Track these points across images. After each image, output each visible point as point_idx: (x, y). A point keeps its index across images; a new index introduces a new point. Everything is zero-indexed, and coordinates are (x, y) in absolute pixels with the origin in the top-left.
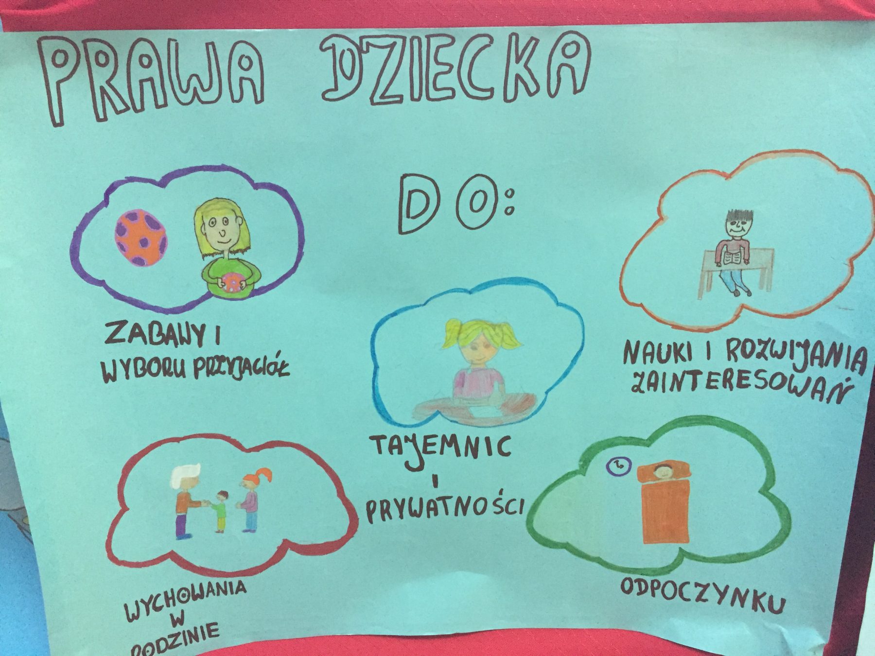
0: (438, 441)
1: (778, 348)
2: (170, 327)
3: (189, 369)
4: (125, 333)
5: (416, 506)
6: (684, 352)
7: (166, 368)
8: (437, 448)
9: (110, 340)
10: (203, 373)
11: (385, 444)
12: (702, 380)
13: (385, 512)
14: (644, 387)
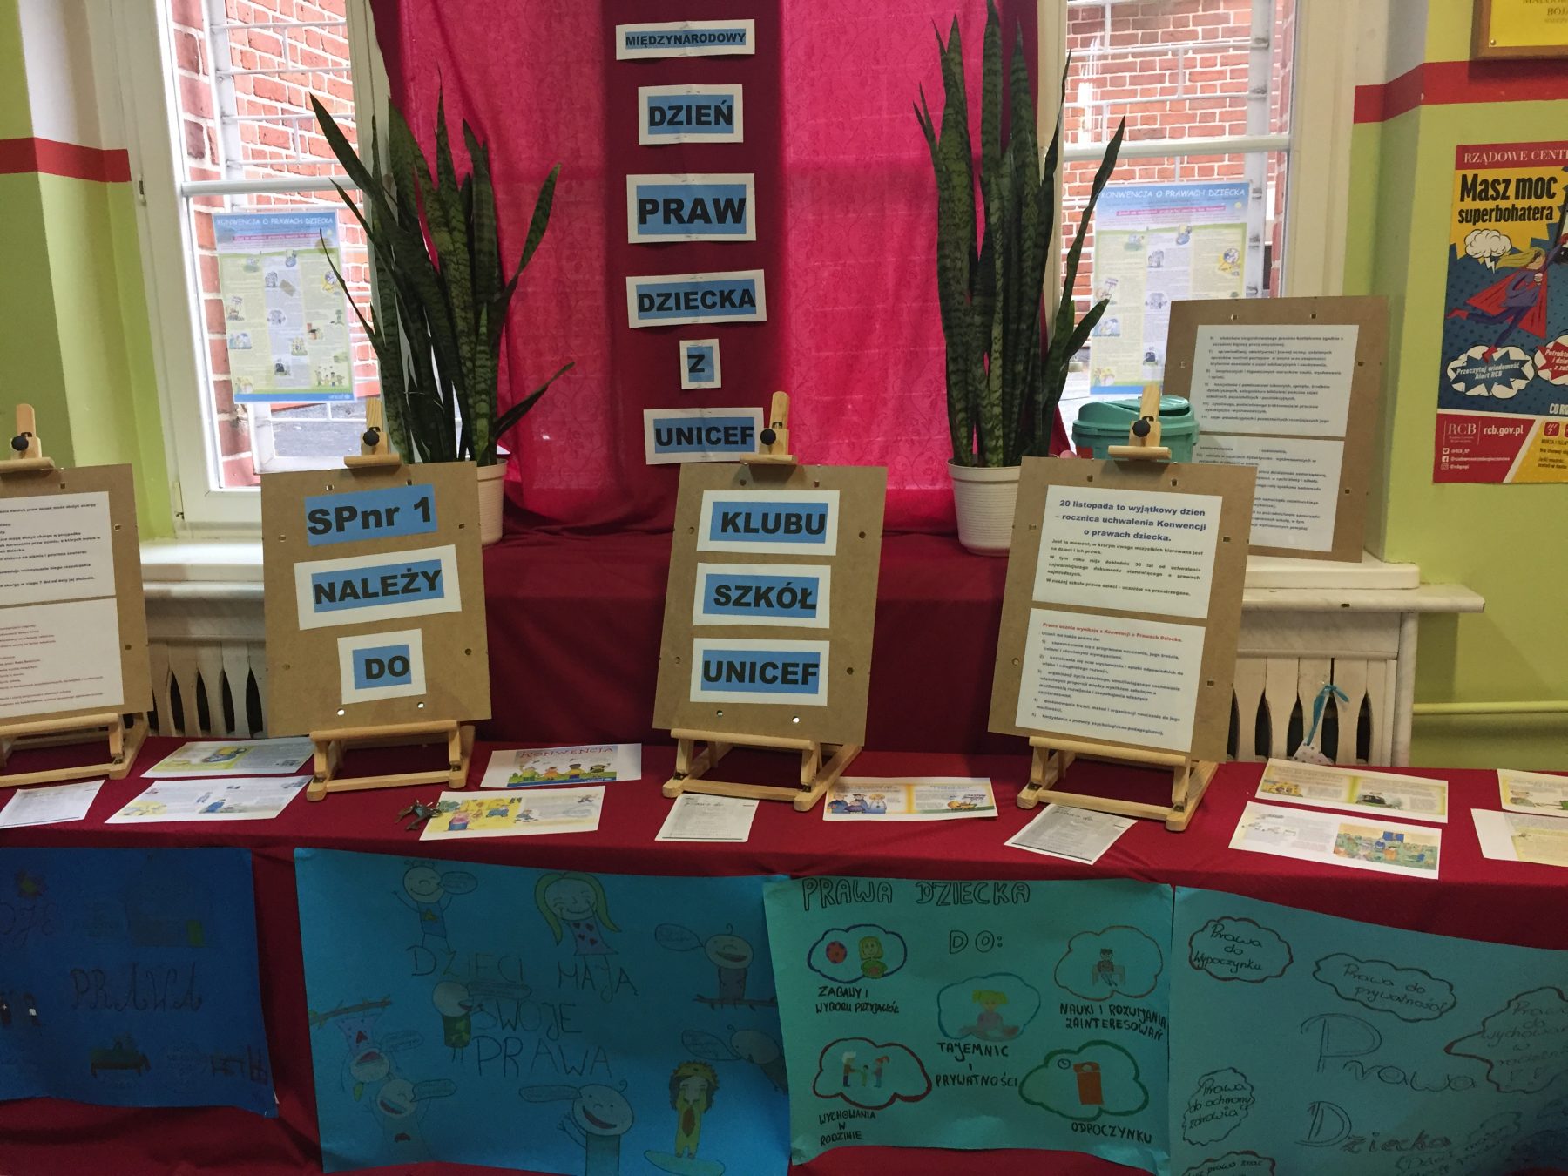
0: (971, 1047)
1: (1132, 1011)
2: (846, 990)
3: (853, 1008)
4: (826, 992)
5: (961, 1080)
6: (1090, 1010)
7: (844, 1007)
8: (971, 1050)
9: (821, 995)
10: (859, 1010)
11: (945, 1047)
12: (1100, 1023)
13: (946, 1081)
14: (1072, 1025)
